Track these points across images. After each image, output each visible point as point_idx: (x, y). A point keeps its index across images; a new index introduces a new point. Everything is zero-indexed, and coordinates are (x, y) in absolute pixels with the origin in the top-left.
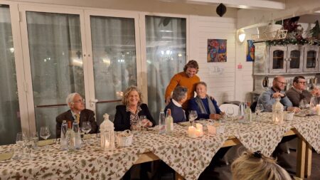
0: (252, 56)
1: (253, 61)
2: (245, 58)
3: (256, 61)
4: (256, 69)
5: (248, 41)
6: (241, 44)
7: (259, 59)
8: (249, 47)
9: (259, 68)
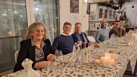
0: (89, 11)
1: (89, 14)
2: (86, 12)
3: (91, 14)
4: (90, 18)
5: (87, 3)
6: (85, 3)
7: (92, 13)
8: (88, 6)
9: (93, 17)
